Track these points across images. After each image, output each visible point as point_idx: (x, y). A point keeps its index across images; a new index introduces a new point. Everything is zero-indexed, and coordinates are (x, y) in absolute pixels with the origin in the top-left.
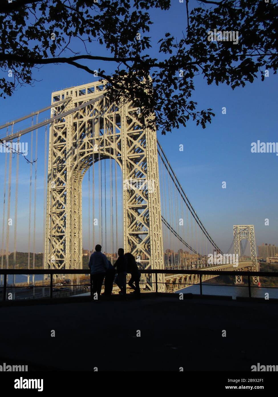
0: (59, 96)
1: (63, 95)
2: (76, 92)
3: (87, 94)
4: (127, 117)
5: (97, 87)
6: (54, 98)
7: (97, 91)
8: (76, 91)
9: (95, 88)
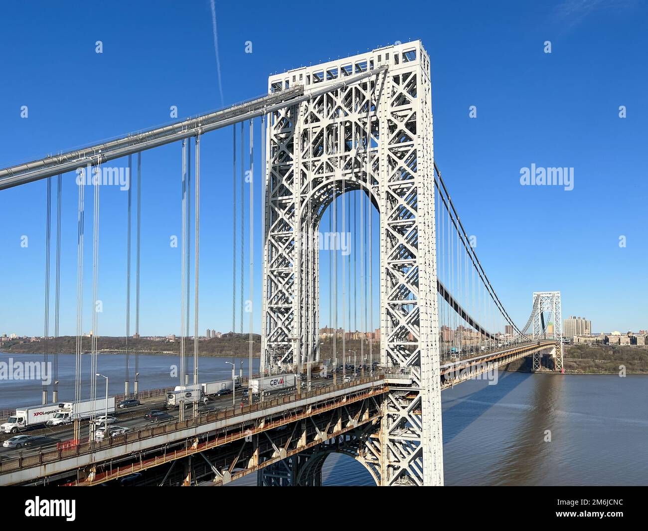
0: (281, 83)
1: (287, 82)
2: (309, 77)
3: (325, 82)
4: (389, 120)
5: (342, 69)
6: (274, 85)
7: (343, 75)
8: (308, 74)
9: (339, 71)
